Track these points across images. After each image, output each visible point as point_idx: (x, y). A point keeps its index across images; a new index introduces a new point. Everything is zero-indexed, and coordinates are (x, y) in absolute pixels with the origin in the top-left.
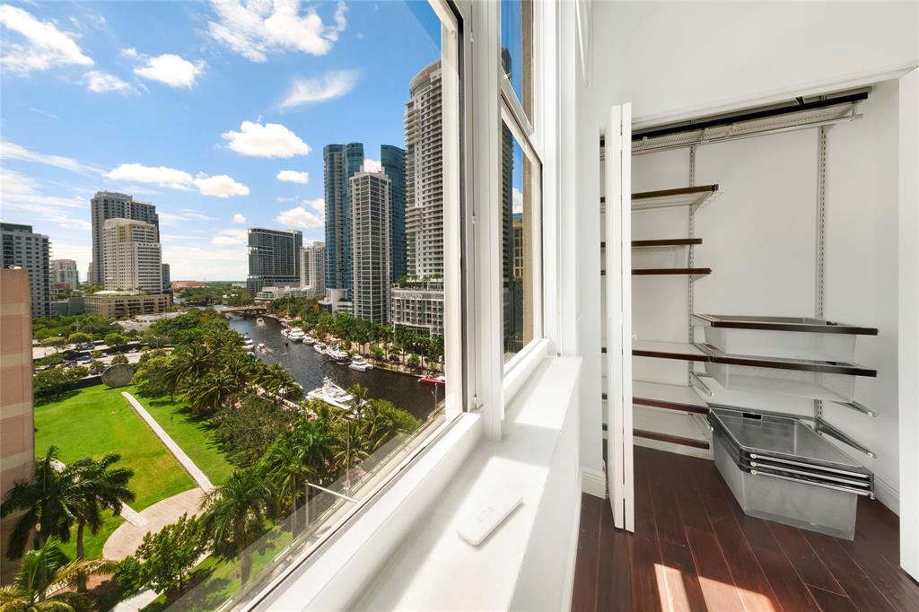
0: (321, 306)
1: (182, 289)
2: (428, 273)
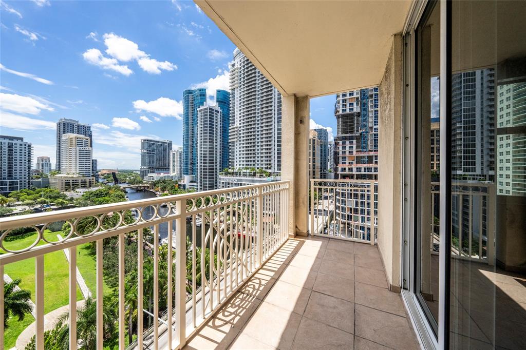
0: (180, 185)
1: (105, 174)
2: (242, 166)
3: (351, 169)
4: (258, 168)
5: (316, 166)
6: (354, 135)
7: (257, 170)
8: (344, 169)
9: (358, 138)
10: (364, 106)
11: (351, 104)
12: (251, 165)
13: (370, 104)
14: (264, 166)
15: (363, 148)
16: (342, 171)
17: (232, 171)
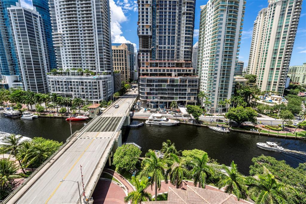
2: (69, 68)
3: (147, 70)
4: (85, 69)
5: (127, 68)
6: (148, 49)
7: (84, 71)
8: (143, 70)
9: (151, 52)
10: (154, 31)
11: (147, 30)
12: (78, 66)
13: (157, 31)
14: (90, 68)
15: (153, 58)
16: (143, 71)
17: (61, 71)
